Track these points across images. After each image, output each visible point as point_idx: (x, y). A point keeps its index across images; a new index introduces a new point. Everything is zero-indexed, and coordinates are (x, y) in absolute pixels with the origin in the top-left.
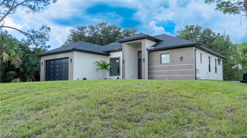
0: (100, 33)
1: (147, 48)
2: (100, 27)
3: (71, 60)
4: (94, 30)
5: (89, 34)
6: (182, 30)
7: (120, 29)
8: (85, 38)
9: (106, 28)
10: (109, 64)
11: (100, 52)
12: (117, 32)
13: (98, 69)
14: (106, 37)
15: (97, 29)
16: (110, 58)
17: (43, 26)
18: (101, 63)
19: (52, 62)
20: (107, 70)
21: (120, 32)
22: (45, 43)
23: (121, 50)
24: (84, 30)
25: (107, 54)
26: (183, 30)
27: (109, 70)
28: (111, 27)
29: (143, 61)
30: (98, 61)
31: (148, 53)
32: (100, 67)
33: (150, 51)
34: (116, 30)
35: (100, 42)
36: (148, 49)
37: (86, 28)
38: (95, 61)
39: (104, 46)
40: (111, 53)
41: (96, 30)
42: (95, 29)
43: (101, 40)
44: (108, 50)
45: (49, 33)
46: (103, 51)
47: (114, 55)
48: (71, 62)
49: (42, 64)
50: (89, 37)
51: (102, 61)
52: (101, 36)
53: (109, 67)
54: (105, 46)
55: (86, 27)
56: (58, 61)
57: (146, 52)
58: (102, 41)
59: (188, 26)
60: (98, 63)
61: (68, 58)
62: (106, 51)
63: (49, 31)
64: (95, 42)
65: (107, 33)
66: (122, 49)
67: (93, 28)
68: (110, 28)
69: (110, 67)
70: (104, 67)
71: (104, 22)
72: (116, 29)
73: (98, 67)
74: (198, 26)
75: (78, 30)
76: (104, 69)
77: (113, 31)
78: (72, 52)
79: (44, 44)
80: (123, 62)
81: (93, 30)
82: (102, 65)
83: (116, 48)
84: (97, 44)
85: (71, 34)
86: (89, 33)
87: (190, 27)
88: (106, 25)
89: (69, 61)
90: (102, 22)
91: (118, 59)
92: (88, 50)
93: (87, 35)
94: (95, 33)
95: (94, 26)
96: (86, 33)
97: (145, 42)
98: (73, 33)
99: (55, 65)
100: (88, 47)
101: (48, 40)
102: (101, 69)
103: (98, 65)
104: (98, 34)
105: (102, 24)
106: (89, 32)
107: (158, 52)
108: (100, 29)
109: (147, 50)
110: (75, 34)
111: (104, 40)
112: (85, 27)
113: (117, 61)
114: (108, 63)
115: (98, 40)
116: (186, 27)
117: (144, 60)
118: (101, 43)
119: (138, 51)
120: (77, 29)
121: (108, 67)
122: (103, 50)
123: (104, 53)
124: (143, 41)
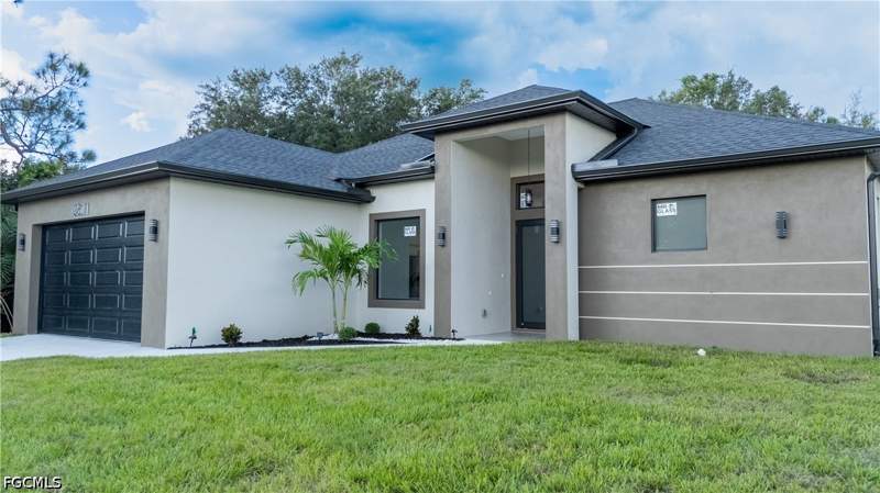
0: (328, 100)
1: (573, 167)
2: (330, 75)
3: (155, 230)
4: (306, 88)
5: (284, 103)
6: (664, 93)
7: (415, 86)
8: (266, 121)
9: (354, 77)
10: (365, 251)
11: (317, 186)
12: (400, 97)
13: (303, 277)
14: (356, 116)
15: (318, 81)
16: (371, 215)
17: (52, 56)
18: (326, 243)
19: (69, 234)
20: (355, 280)
21: (416, 97)
22: (68, 137)
23: (429, 174)
24: (260, 86)
25: (357, 192)
26: (668, 95)
27: (364, 278)
28: (376, 77)
29: (555, 238)
30: (310, 231)
31: (580, 190)
32: (319, 267)
33: (588, 182)
34: (399, 88)
35: (328, 138)
36: (578, 169)
37: (268, 78)
38: (291, 230)
39: (341, 155)
40: (375, 192)
41: (312, 88)
42: (310, 85)
43: (332, 128)
44: (360, 175)
45: (82, 93)
46: (338, 180)
47: (390, 201)
48: (155, 240)
49: (23, 242)
50: (282, 116)
51: (331, 234)
52: (332, 113)
53: (364, 265)
54: (347, 154)
55: (268, 73)
56: (95, 231)
57: (571, 188)
58: (338, 136)
59: (693, 79)
60: (305, 240)
61: (141, 214)
62: (349, 181)
63: (83, 80)
64: (305, 136)
65: (361, 100)
66: (433, 170)
67: (297, 79)
68: (373, 79)
69: (370, 267)
70: (341, 262)
71: (348, 56)
72: (399, 85)
73: (309, 265)
74: (736, 78)
75: (237, 88)
76: (341, 276)
77: (385, 95)
78: (161, 186)
79: (63, 145)
80: (443, 236)
81: (297, 88)
82: (326, 257)
83: (406, 167)
84: (316, 144)
85: (203, 101)
86: (282, 100)
87: (701, 83)
88: (354, 66)
89: (148, 235)
90: (339, 56)
91: (415, 219)
92: (252, 174)
93: (272, 107)
94: (310, 102)
95: (303, 70)
96: (270, 101)
97: (564, 133)
98: (215, 98)
99: (81, 250)
100: (256, 158)
101: (82, 126)
102: (322, 275)
103: (305, 255)
104: (322, 103)
105: (336, 63)
106: (283, 96)
107: (633, 186)
108: (331, 83)
109: (577, 176)
110: (221, 103)
111: (345, 130)
112: (263, 74)
113: (410, 232)
114: (361, 245)
115: (322, 131)
116: (685, 81)
117: (557, 231)
118: (335, 144)
119: (513, 179)
120: (231, 85)
121: (359, 267)
122: (335, 174)
123: (339, 188)
124: (549, 128)
